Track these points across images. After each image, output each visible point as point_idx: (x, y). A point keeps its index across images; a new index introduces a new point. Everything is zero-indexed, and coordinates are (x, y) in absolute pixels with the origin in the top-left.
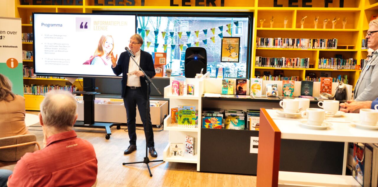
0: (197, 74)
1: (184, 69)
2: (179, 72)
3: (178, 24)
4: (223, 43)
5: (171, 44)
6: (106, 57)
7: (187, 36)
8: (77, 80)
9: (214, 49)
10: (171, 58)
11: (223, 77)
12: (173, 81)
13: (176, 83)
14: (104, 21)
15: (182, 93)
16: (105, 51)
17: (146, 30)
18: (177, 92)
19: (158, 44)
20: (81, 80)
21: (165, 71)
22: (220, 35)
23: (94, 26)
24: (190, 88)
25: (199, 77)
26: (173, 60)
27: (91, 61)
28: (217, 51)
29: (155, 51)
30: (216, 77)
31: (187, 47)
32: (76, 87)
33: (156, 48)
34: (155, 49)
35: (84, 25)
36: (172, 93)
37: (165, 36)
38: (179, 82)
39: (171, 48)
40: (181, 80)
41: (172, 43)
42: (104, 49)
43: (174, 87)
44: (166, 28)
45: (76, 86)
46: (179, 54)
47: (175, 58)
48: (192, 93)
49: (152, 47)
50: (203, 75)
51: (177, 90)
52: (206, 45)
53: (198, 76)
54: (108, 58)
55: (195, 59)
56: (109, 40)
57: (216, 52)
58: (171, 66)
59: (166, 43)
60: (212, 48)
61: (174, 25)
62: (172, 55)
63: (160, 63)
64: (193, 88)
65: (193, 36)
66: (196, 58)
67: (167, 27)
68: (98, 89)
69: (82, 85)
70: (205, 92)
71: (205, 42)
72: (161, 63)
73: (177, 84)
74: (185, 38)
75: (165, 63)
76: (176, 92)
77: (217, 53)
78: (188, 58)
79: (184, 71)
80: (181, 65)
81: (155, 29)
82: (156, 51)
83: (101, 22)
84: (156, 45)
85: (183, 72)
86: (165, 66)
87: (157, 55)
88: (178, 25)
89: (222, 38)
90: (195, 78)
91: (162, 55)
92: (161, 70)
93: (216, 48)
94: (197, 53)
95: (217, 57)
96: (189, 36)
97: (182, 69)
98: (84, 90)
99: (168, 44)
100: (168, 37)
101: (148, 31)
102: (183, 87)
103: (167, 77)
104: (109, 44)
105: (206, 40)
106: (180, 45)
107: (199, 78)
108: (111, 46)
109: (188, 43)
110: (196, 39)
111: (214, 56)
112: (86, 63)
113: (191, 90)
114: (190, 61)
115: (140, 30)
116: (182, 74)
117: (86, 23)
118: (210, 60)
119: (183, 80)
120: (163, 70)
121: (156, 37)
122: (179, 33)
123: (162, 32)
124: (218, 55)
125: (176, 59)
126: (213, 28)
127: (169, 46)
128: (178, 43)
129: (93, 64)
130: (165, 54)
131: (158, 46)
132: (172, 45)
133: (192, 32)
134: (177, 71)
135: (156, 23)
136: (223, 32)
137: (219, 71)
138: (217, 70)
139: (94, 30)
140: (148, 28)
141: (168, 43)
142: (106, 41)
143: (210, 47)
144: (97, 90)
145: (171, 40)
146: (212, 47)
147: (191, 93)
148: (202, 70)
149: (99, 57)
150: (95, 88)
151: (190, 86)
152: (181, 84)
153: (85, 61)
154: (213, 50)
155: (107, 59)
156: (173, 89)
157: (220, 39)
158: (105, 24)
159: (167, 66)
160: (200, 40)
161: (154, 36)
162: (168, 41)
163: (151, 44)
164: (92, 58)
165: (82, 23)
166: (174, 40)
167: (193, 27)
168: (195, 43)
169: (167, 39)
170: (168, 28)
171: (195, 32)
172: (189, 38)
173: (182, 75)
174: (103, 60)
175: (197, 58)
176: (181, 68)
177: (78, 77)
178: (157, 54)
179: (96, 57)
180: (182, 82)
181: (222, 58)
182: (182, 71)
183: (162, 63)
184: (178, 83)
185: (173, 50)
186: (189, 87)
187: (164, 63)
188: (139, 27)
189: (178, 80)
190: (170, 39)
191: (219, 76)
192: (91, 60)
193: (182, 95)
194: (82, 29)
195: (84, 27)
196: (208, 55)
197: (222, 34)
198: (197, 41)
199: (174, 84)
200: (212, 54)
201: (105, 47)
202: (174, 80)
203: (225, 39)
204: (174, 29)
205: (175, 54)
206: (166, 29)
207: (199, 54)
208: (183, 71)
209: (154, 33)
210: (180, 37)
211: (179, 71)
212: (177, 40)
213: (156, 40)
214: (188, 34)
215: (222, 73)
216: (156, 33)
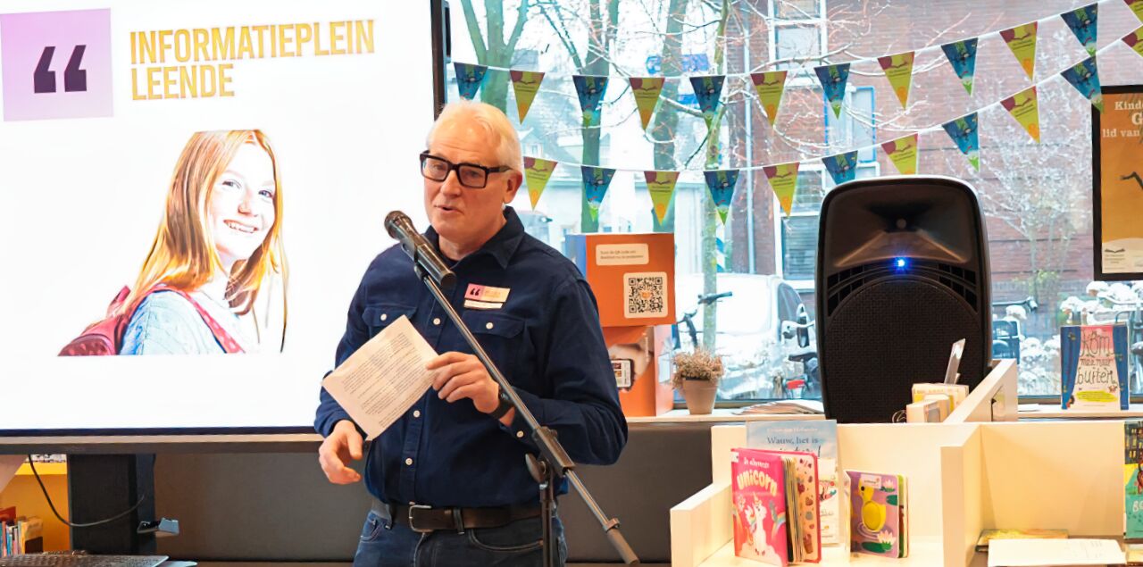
0: (917, 388)
1: (813, 347)
2: (773, 372)
3: (751, 16)
4: (1105, 132)
5: (700, 163)
6: (226, 295)
7: (820, 98)
8: (25, 469)
9: (1028, 183)
10: (710, 269)
11: (1117, 394)
12: (734, 457)
13: (766, 466)
14: (205, 32)
15: (808, 549)
16: (219, 248)
17: (516, 76)
18: (769, 541)
19: (608, 174)
20: (57, 466)
21: (666, 372)
22: (1081, 77)
23: (134, 71)
24: (873, 506)
25: (936, 414)
26: (724, 282)
27: (120, 327)
28: (1052, 192)
29: (589, 221)
30: (1067, 399)
31: (828, 185)
32: (24, 519)
33: (592, 204)
34: (586, 212)
35: (59, 65)
36: (731, 547)
37: (658, 108)
38: (784, 457)
39: (704, 194)
40: (799, 441)
41: (714, 154)
42: (213, 232)
43: (750, 502)
44: (657, 48)
45: (18, 514)
46: (763, 232)
47: (737, 264)
48: (892, 540)
49: (562, 194)
50: (964, 388)
51: (768, 524)
52: (972, 154)
53: (931, 399)
54: (241, 298)
55: (895, 270)
56: (248, 166)
57: (1046, 203)
58: (710, 324)
59: (664, 154)
60: (1011, 175)
61: (722, 22)
62: (712, 243)
63: (628, 315)
64: (892, 500)
65: (866, 97)
66: (901, 263)
67: (668, 40)
68: (176, 530)
69: (64, 507)
70: (988, 529)
71: (963, 132)
72: (638, 315)
73: (769, 472)
74: (802, 110)
75: (664, 313)
76: (760, 536)
77: (1056, 206)
78: (843, 263)
79: (814, 362)
80: (783, 316)
81: (583, 56)
82: (595, 226)
83: (182, 37)
84: (595, 181)
85: (800, 364)
86: (666, 329)
87: (606, 256)
88: (752, 22)
89: (1098, 98)
90: (904, 421)
91: (641, 253)
92: (641, 362)
93: (1046, 172)
94: (911, 227)
95: (1056, 240)
96: (841, 95)
97: (794, 347)
98: (77, 546)
99: (680, 167)
100: (680, 115)
101: (528, 83)
102: (821, 498)
103: (683, 415)
104: (248, 193)
105: (971, 120)
106: (770, 172)
107: (939, 420)
108: (264, 207)
109: (836, 150)
110: (888, 111)
111: (1029, 235)
112: (86, 346)
113: (878, 513)
114: (859, 284)
115: (470, 79)
116: (795, 385)
117: (79, 52)
118: (1004, 267)
119: (815, 441)
120: (651, 368)
121: (586, 122)
122: (758, 79)
123: (635, 83)
124: (1064, 220)
125: (748, 272)
126: (1018, 25)
127: (692, 175)
128: (758, 156)
129: (134, 352)
130: (661, 247)
131: (606, 184)
132: (710, 176)
133: (863, 63)
134: (757, 361)
135: (586, 14)
136: (1098, 53)
137: (1083, 352)
138: (1072, 341)
139: (136, 97)
140: (526, 52)
141: (677, 157)
142: (225, 177)
143: (1000, 164)
144: (170, 539)
145: (700, 129)
146: (1016, 162)
147: (883, 538)
148: (958, 350)
149: (173, 297)
150: (155, 524)
151: (870, 483)
152: (801, 471)
153: (74, 332)
154: (1023, 191)
155: (232, 304)
156: (743, 515)
157: (1080, 106)
158: (209, 47)
159: (683, 327)
160: (921, 122)
161: (579, 114)
162: (679, 141)
163: (558, 174)
164: (123, 309)
165: (49, 52)
166: (724, 135)
167: (865, 29)
168: (889, 148)
169: (675, 123)
170: (672, 43)
171: (885, 63)
172: (837, 112)
173: (798, 391)
174: (203, 313)
175: (910, 261)
176: (788, 336)
177: (28, 451)
178: (600, 249)
179: (152, 297)
180: (810, 460)
181: (1105, 245)
182: (792, 358)
183: (647, 314)
184: (780, 471)
185: (722, 207)
186: (867, 495)
187: (656, 314)
188: (463, 51)
189: (771, 441)
190: (693, 127)
191: (1086, 387)
192: (120, 318)
193: (814, 556)
194: (45, 97)
195: (60, 81)
196: (991, 233)
197: (1090, 64)
198: (898, 126)
199: (744, 479)
200: (1017, 222)
201: (220, 219)
202: (744, 446)
203: (1120, 103)
204: (719, 50)
205: (735, 237)
206: (659, 51)
207: (922, 233)
208: (806, 357)
209: (570, 90)
210: (772, 111)
211: (772, 358)
212: (748, 130)
213: (592, 141)
214: (833, 79)
215: (1113, 367)
216: (590, 89)
